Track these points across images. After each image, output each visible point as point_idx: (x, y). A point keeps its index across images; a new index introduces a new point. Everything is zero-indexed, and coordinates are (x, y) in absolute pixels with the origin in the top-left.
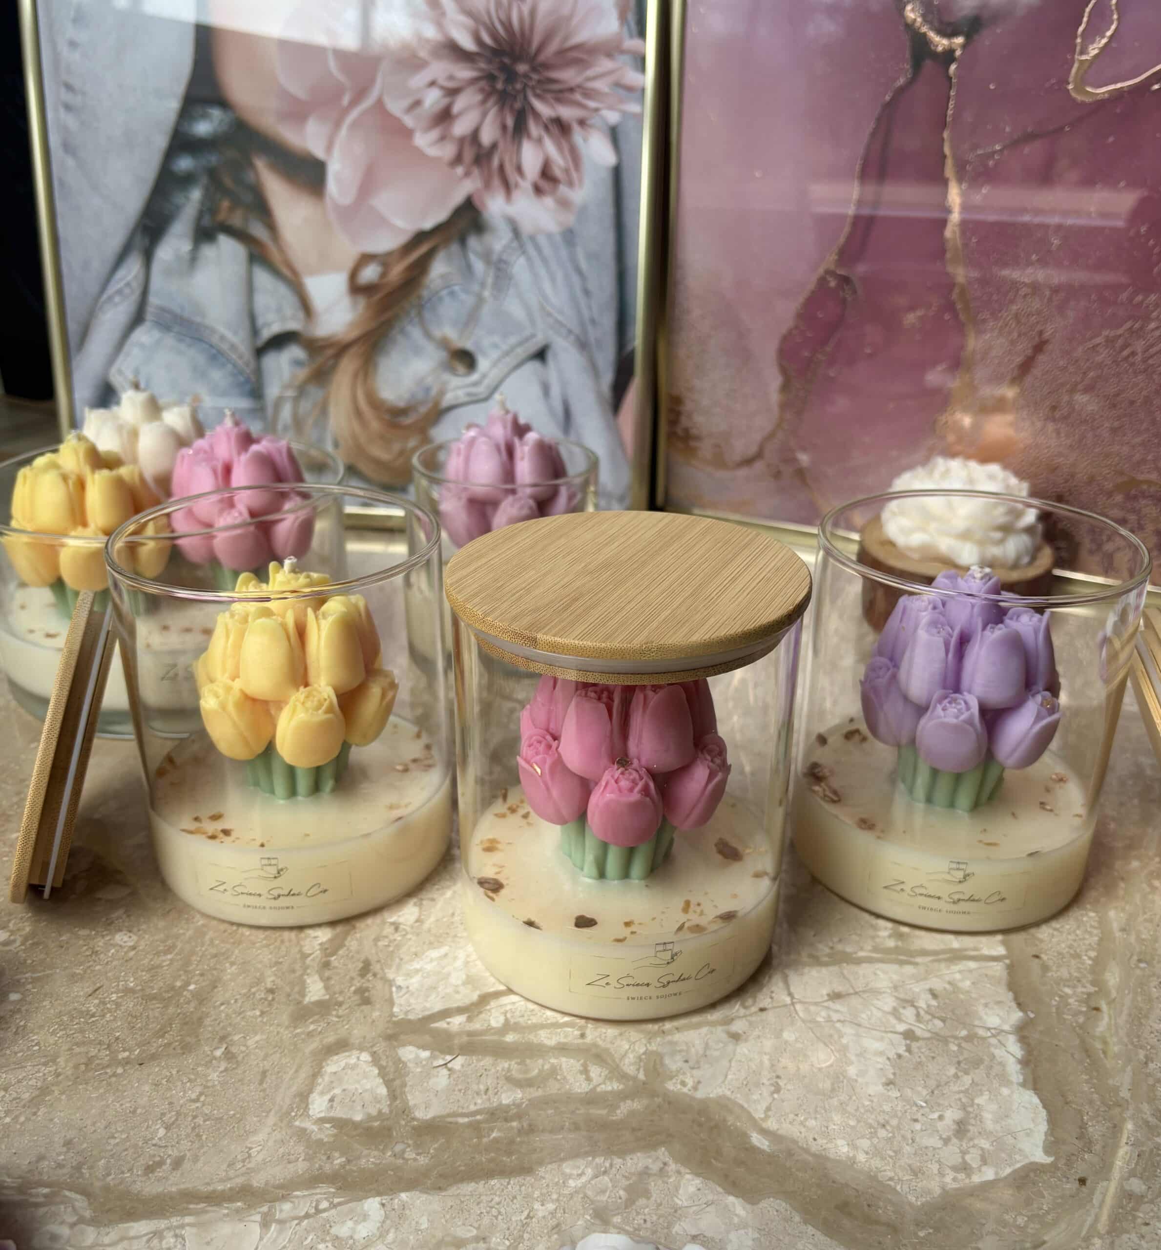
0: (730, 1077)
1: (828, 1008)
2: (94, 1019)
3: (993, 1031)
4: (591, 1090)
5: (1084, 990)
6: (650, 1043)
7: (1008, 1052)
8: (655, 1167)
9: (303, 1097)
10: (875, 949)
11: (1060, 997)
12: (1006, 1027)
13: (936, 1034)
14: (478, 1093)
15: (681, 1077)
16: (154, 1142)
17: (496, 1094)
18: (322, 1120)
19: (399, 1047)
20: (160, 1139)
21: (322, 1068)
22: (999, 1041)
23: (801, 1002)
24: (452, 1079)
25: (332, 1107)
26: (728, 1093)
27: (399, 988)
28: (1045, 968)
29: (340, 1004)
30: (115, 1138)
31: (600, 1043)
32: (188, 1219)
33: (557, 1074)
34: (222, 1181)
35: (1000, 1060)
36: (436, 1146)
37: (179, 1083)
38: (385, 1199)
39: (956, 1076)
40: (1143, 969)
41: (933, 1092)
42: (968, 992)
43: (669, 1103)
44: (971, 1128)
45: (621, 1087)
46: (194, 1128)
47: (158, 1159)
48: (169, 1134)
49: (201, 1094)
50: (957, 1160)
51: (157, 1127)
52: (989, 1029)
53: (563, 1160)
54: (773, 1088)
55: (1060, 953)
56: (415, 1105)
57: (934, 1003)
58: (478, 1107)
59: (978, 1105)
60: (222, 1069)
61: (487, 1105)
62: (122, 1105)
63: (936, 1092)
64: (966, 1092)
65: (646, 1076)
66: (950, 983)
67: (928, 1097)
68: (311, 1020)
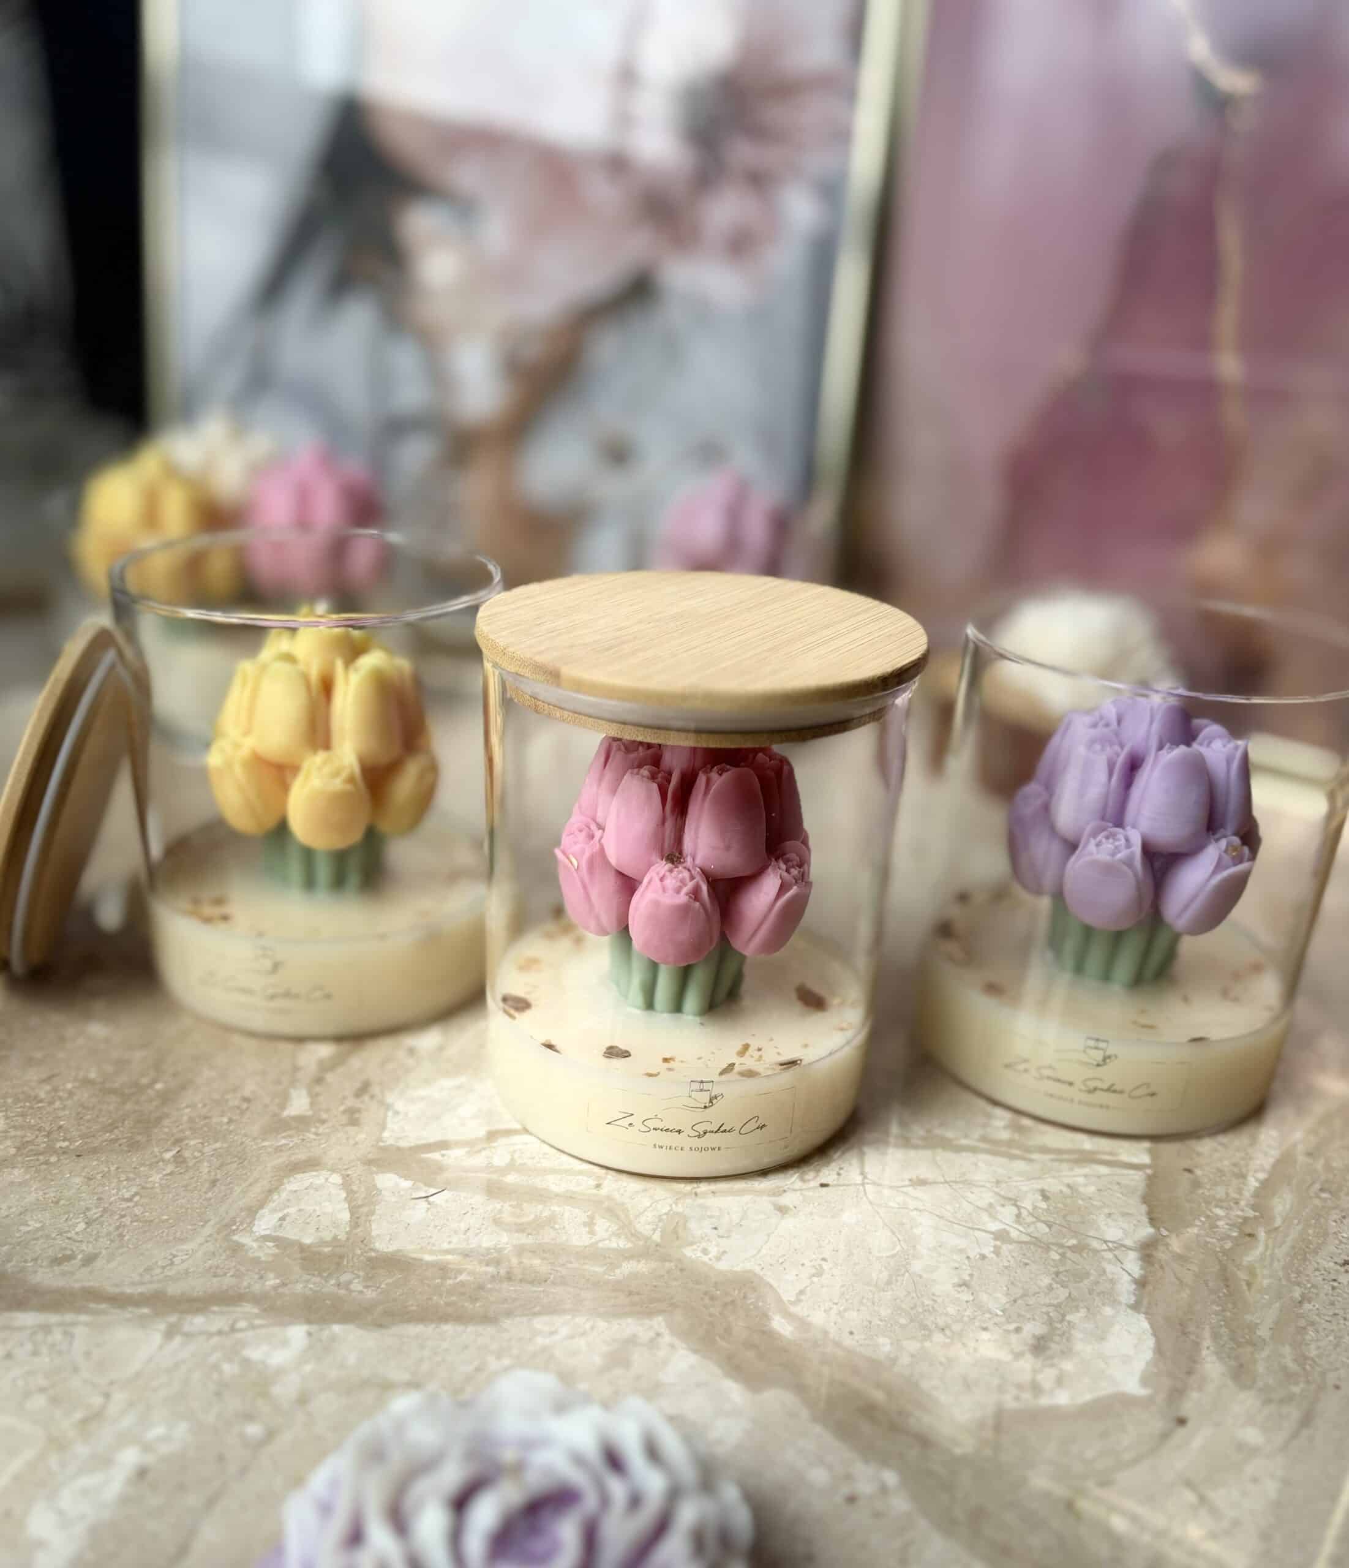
0: (764, 1251)
1: (906, 1193)
2: (40, 1105)
3: (1110, 1245)
4: (591, 1245)
5: (1240, 1213)
6: (676, 1204)
7: (1124, 1269)
8: (644, 1335)
9: (252, 1212)
10: (984, 1139)
11: (1208, 1217)
12: (1128, 1242)
13: (1036, 1238)
14: (456, 1232)
15: (704, 1244)
16: (69, 1235)
17: (477, 1234)
18: (266, 1238)
19: (377, 1173)
20: (77, 1233)
21: (282, 1184)
22: (1116, 1256)
23: (874, 1183)
24: (429, 1213)
25: (281, 1226)
26: (757, 1269)
27: (397, 1113)
28: (1197, 1184)
29: (323, 1122)
30: (29, 1225)
31: (616, 1196)
32: (83, 1318)
33: (555, 1223)
34: (133, 1284)
35: (1110, 1277)
36: (390, 1281)
37: (115, 1180)
38: (314, 1328)
39: (1050, 1288)
40: (1325, 1200)
41: (1015, 1301)
42: (1090, 1198)
43: (682, 1270)
44: (1053, 1345)
45: (630, 1245)
46: (118, 1228)
47: (69, 1252)
48: (88, 1230)
49: (136, 1194)
50: (1026, 1377)
51: (78, 1221)
52: (1106, 1242)
53: (535, 1314)
54: (814, 1271)
55: (1220, 1170)
56: (378, 1235)
57: (1044, 1205)
58: (452, 1246)
59: (1069, 1322)
60: (168, 1171)
61: (463, 1245)
62: (45, 1194)
63: (1019, 1301)
64: (1058, 1306)
65: (662, 1237)
66: (1069, 1186)
67: (1007, 1306)
68: (283, 1135)
